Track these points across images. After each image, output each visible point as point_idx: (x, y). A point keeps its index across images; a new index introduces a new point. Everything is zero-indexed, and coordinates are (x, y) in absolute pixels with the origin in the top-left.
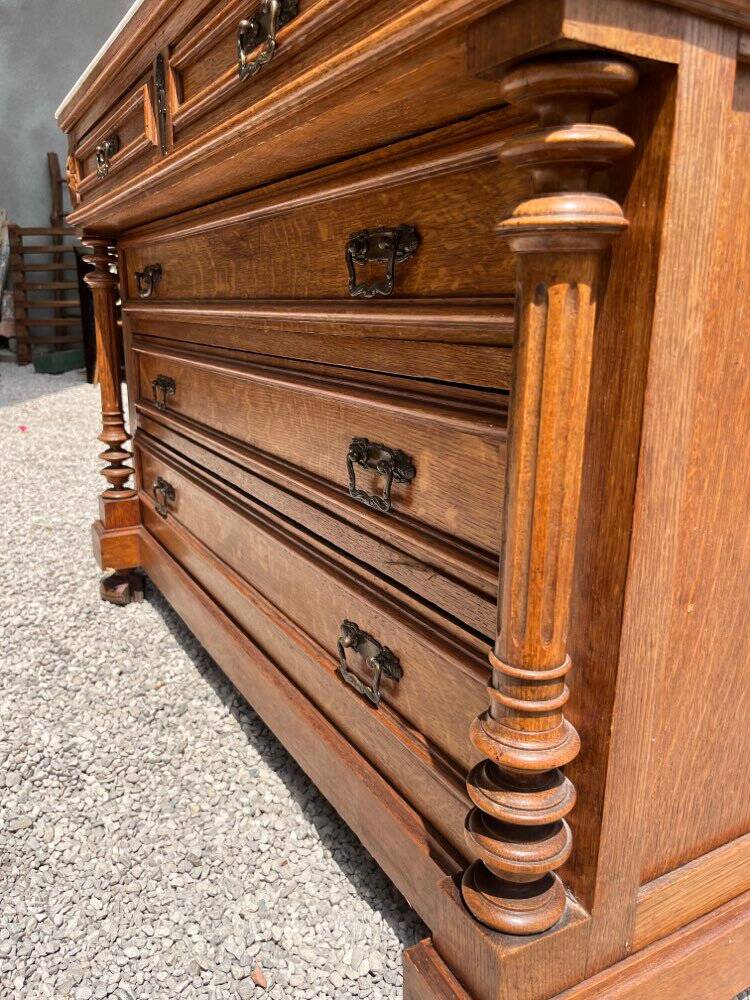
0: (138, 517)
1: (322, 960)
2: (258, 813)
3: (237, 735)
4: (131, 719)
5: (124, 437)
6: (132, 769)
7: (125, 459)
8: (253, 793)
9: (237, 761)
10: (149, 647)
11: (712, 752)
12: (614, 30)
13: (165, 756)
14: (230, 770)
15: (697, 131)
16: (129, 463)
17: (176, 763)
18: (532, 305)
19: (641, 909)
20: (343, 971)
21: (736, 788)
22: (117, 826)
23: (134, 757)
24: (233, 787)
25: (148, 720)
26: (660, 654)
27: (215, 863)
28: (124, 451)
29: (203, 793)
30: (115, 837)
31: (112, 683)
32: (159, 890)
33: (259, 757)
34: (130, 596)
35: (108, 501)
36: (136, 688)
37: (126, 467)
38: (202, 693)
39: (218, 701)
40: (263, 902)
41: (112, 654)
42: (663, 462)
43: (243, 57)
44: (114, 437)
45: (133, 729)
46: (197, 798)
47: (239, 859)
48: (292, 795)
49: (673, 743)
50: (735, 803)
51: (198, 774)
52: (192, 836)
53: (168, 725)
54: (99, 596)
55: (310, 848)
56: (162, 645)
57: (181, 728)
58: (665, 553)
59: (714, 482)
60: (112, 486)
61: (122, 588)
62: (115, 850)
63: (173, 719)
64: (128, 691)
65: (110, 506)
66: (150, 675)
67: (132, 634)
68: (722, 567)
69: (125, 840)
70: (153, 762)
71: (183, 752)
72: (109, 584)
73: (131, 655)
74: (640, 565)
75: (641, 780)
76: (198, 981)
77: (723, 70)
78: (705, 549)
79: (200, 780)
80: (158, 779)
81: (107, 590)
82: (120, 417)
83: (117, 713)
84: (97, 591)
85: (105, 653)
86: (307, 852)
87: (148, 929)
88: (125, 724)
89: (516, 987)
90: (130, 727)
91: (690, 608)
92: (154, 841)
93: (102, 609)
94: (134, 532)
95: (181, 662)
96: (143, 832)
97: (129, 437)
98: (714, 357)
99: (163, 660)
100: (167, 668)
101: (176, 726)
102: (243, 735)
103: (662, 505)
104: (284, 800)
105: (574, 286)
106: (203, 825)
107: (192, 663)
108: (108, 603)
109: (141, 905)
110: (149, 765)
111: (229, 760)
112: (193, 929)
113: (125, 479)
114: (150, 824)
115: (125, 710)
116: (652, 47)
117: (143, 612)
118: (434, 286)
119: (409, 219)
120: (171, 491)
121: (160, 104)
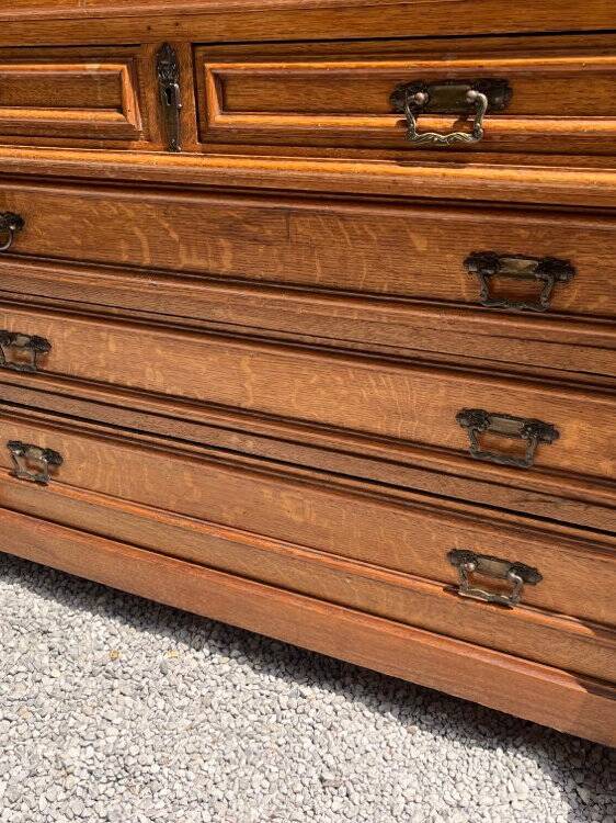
118: (592, 307)
119: (559, 255)
120: (53, 457)
121: (168, 98)
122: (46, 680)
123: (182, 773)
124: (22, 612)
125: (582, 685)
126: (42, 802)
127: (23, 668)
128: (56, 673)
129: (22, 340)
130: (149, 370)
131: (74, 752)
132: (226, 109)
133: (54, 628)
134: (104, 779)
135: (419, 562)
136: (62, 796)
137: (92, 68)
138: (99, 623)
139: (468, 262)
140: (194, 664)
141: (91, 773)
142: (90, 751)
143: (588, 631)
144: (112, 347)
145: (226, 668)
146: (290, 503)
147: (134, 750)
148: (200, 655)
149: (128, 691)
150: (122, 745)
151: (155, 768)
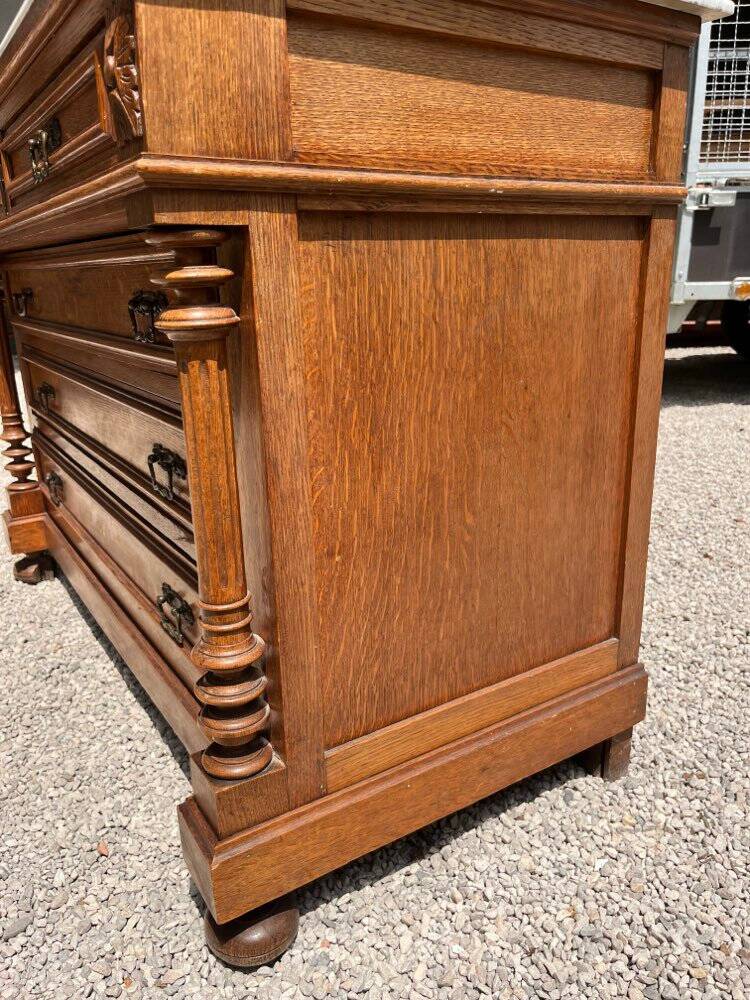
0: (43, 506)
1: (155, 836)
2: (125, 740)
3: (118, 684)
4: (30, 678)
5: (22, 436)
6: (27, 716)
7: (26, 455)
8: (124, 726)
9: (115, 704)
10: (53, 618)
11: (377, 656)
12: (193, 213)
13: (56, 704)
14: (109, 711)
15: (271, 262)
16: (31, 458)
17: (65, 709)
18: (181, 374)
19: (329, 763)
20: (169, 841)
21: (405, 680)
22: (10, 758)
23: (29, 706)
24: (109, 723)
25: (44, 677)
26: (311, 590)
27: (85, 778)
28: (26, 448)
29: (85, 730)
30: (8, 766)
31: (17, 650)
32: (39, 801)
33: (135, 699)
34: (41, 576)
35: (13, 493)
36: (37, 652)
37: (28, 462)
38: (93, 652)
39: (107, 658)
40: (120, 802)
41: (20, 626)
42: (288, 466)
43: (34, 165)
44: (14, 436)
45: (31, 686)
46: (78, 735)
47: (104, 775)
48: (155, 725)
49: (341, 650)
50: (407, 691)
51: (82, 716)
52: (70, 761)
53: (62, 680)
54: (13, 576)
55: (165, 763)
56: (66, 616)
57: (72, 682)
58: (301, 524)
59: (341, 476)
60: (16, 479)
61: (32, 569)
62: (7, 775)
63: (66, 675)
64: (31, 655)
65: (15, 497)
66: (51, 641)
67: (40, 608)
68: (360, 530)
69: (15, 768)
70: (45, 709)
71: (71, 700)
72: (20, 566)
73: (38, 625)
74: (281, 533)
75: (311, 674)
76: (56, 855)
77: (286, 222)
78: (342, 520)
79: (84, 721)
80: (49, 722)
81: (18, 571)
82: (19, 417)
83: (17, 674)
84: (11, 574)
85: (14, 626)
86: (161, 766)
87: (26, 826)
88: (24, 681)
89: (231, 813)
90: (28, 684)
91: (338, 558)
92: (39, 767)
93: (14, 589)
94: (40, 519)
95: (80, 629)
96: (31, 762)
97: (28, 435)
98: (324, 396)
99: (64, 628)
100: (67, 635)
101: (68, 680)
102: (124, 684)
103: (292, 494)
104: (148, 730)
105: (204, 361)
106: (80, 753)
107: (89, 629)
108: (20, 582)
109: (23, 811)
110: (41, 712)
111: (109, 704)
112: (60, 824)
113: (29, 472)
114: (38, 755)
115: (24, 670)
116: (227, 218)
117: (51, 588)
133: (57, 624)
149: (34, 672)
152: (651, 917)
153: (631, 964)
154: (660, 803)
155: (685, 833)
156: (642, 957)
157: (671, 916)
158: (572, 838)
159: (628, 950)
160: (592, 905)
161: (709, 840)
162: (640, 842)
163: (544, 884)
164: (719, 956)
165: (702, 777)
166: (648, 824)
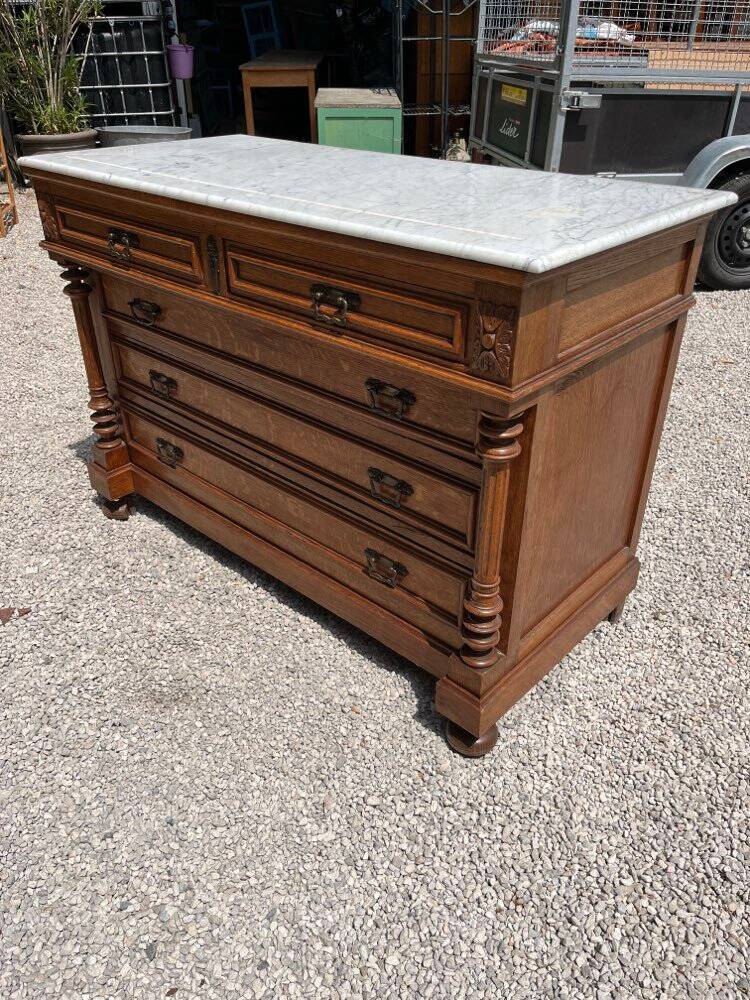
0: (128, 458)
1: (378, 697)
3: (270, 599)
8: (300, 630)
9: (279, 614)
14: (278, 620)
24: (286, 629)
29: (269, 636)
36: (184, 581)
39: (245, 579)
40: (335, 680)
46: (268, 639)
51: (260, 626)
53: (224, 601)
54: (104, 516)
55: (343, 651)
57: (233, 601)
63: (225, 597)
64: (181, 584)
66: (188, 570)
71: (245, 616)
79: (264, 629)
85: (143, 561)
94: (127, 469)
99: (189, 558)
100: (195, 564)
102: (274, 599)
107: (210, 557)
111: (274, 615)
118: (424, 422)
119: (408, 389)
120: (179, 451)
121: (213, 265)
122: (160, 584)
123: (213, 648)
124: (161, 542)
125: (428, 640)
126: (135, 646)
127: (149, 575)
128: (167, 581)
129: (164, 379)
130: (224, 411)
131: (159, 625)
132: (239, 277)
133: (177, 555)
134: (172, 642)
135: (352, 552)
136: (147, 645)
137: (179, 240)
138: (202, 558)
139: (367, 383)
140: (246, 591)
141: (165, 637)
142: (168, 625)
143: (428, 609)
144: (206, 393)
145: (263, 596)
146: (292, 505)
147: (192, 630)
148: (252, 587)
149: (201, 598)
150: (186, 626)
151: (201, 642)
152: (664, 695)
153: (662, 719)
154: (646, 632)
155: (665, 648)
156: (668, 715)
157: (673, 693)
158: (609, 660)
159: (660, 713)
160: (633, 693)
161: (679, 650)
162: (644, 656)
163: (605, 687)
164: (703, 709)
165: (664, 613)
166: (645, 646)
